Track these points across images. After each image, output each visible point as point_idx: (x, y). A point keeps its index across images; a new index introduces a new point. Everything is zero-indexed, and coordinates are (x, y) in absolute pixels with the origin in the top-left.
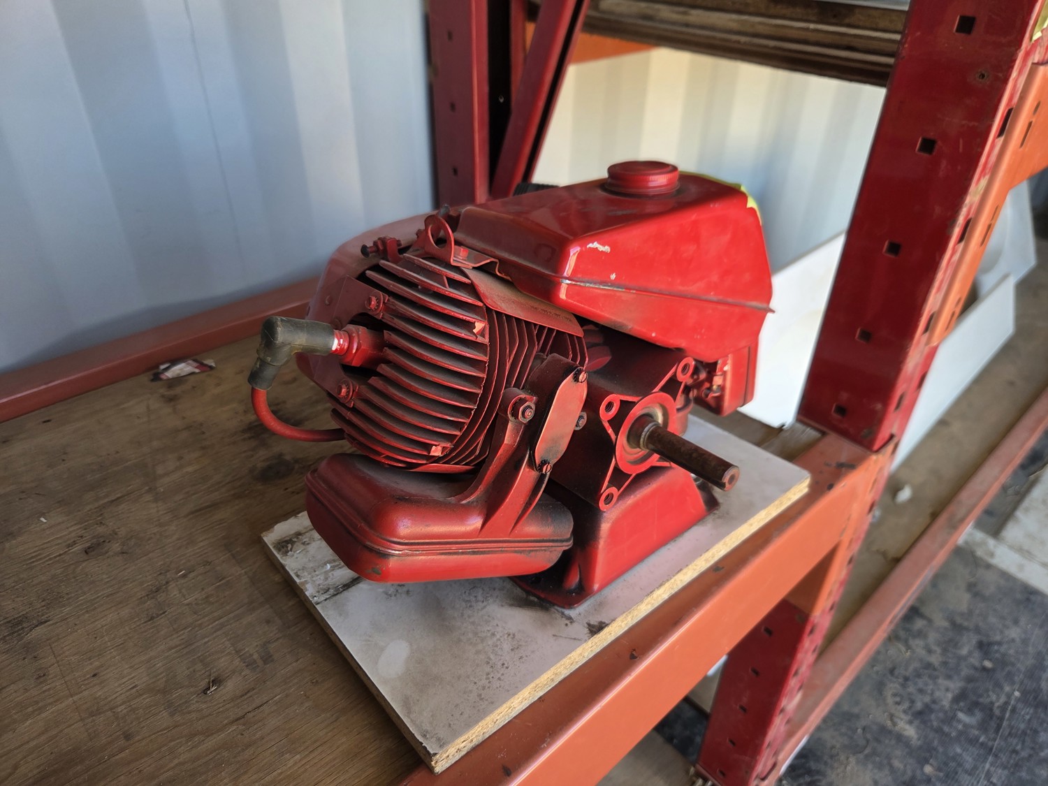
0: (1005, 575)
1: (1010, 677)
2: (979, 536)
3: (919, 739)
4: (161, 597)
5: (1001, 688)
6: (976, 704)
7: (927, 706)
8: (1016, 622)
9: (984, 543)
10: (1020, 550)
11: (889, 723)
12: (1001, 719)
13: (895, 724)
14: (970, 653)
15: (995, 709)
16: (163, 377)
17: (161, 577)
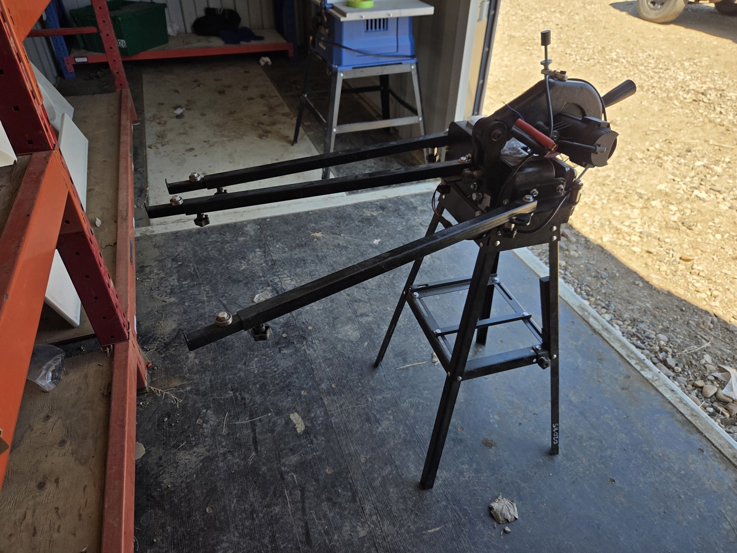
0: (162, 234)
1: (189, 261)
2: (143, 229)
3: (177, 299)
5: (189, 266)
6: (186, 276)
7: (171, 289)
8: (178, 245)
9: (147, 230)
12: (196, 274)
14: (172, 264)
15: (192, 273)
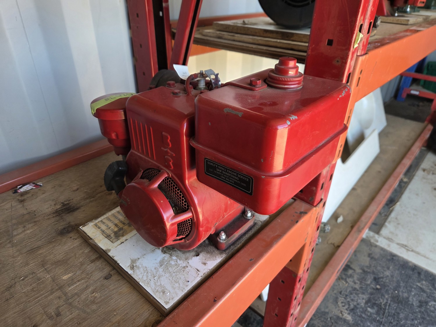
0: (383, 249)
1: (387, 291)
2: (372, 234)
3: (353, 321)
4: (12, 290)
5: (384, 296)
6: (375, 304)
7: (355, 306)
8: (388, 268)
9: (373, 237)
10: (388, 239)
11: (340, 315)
12: (385, 309)
13: (343, 315)
14: (371, 282)
15: (382, 305)
16: (19, 191)
17: (13, 281)
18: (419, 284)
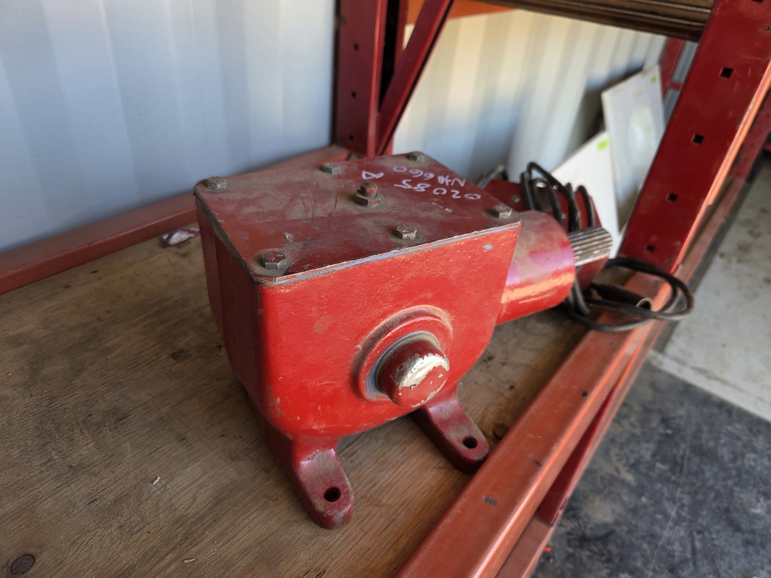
0: (671, 377)
1: (683, 439)
3: (635, 482)
5: (679, 446)
6: (666, 457)
7: (637, 460)
8: (682, 405)
10: (677, 360)
11: (616, 474)
12: (682, 464)
13: (619, 473)
14: (657, 426)
15: (677, 458)
18: (730, 428)
